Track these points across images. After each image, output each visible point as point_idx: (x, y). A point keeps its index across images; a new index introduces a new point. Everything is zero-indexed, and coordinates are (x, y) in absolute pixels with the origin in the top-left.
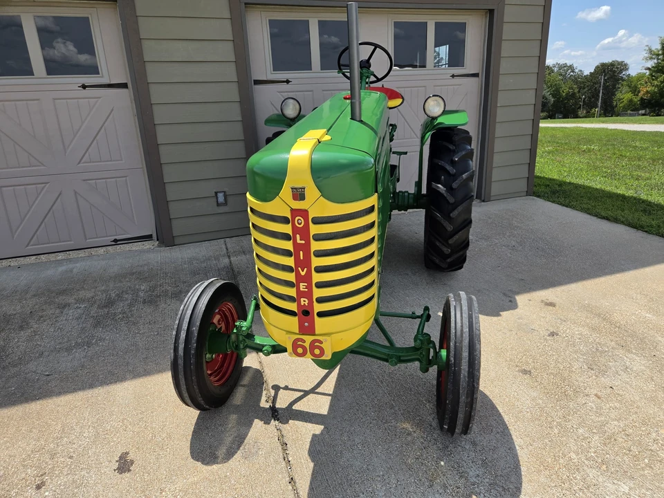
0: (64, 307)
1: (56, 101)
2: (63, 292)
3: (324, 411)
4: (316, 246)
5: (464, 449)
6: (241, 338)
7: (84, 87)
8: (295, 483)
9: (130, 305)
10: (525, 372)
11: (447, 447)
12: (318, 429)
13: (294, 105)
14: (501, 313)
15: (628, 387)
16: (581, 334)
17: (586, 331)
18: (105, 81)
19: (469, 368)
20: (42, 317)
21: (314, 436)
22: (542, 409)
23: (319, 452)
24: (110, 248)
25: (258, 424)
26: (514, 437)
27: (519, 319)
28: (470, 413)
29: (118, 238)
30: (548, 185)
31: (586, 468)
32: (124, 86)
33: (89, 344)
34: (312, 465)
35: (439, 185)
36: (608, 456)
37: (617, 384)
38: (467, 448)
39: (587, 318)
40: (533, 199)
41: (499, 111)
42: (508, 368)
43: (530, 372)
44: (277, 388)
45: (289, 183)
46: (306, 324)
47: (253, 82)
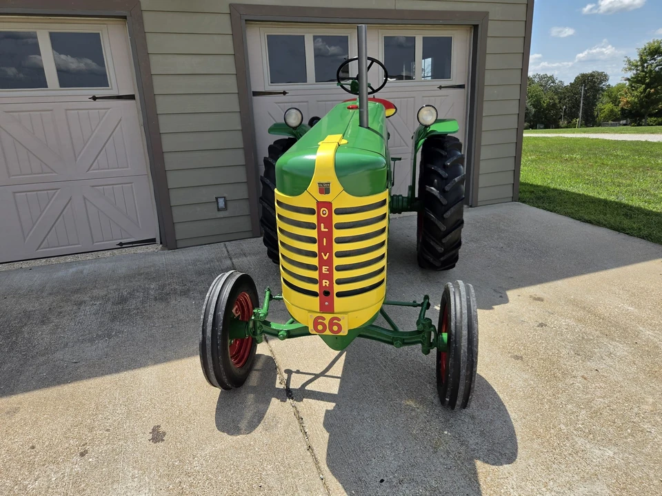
0: (81, 303)
1: (68, 111)
2: (77, 291)
3: (335, 391)
4: (337, 233)
5: (463, 422)
6: (258, 324)
7: (94, 98)
8: (312, 450)
9: (143, 302)
10: (517, 358)
11: (449, 420)
12: (331, 406)
13: (297, 114)
14: (494, 307)
15: (612, 369)
16: (568, 325)
17: (572, 322)
18: (114, 93)
19: (468, 344)
20: (61, 313)
21: (327, 411)
22: (533, 388)
23: (332, 425)
24: (115, 251)
25: (275, 402)
26: (509, 412)
27: (510, 312)
28: (470, 385)
29: (123, 241)
30: (533, 192)
31: (574, 437)
32: (132, 97)
33: (110, 336)
34: (327, 435)
35: (432, 188)
36: (594, 427)
37: (602, 367)
38: (467, 421)
39: (573, 310)
40: (519, 205)
41: (485, 120)
42: (501, 355)
43: (521, 357)
44: (289, 372)
45: (316, 179)
46: (326, 304)
47: (252, 93)
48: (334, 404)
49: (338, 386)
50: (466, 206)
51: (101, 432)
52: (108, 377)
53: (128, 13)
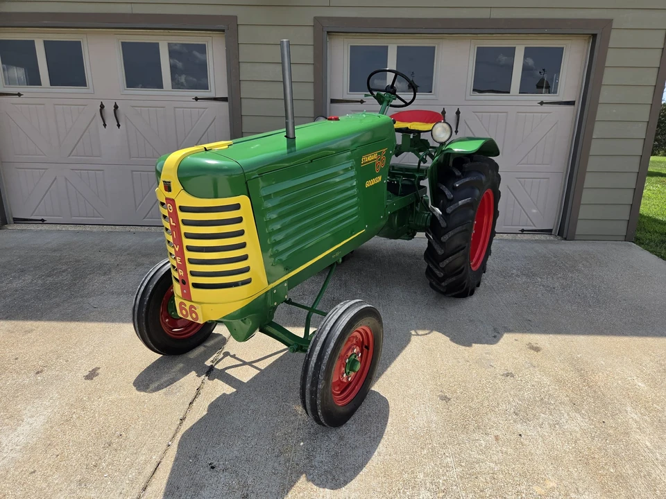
1: (177, 109)
3: (246, 380)
4: (184, 229)
5: (329, 439)
7: (197, 99)
8: (184, 421)
10: (445, 399)
11: (317, 434)
12: (229, 390)
14: (474, 345)
15: (540, 440)
16: (539, 382)
17: (547, 381)
18: (212, 95)
21: (224, 394)
23: (217, 406)
25: (192, 375)
26: (380, 445)
27: (487, 353)
31: (423, 489)
32: (225, 99)
34: (205, 413)
35: (437, 209)
36: (455, 487)
37: (530, 434)
38: (333, 439)
39: (563, 369)
40: (629, 246)
41: (594, 143)
42: (430, 391)
43: (449, 399)
45: (163, 178)
46: (185, 291)
47: (329, 101)
48: (235, 390)
49: (253, 376)
50: (559, 238)
51: (61, 361)
53: (226, 27)
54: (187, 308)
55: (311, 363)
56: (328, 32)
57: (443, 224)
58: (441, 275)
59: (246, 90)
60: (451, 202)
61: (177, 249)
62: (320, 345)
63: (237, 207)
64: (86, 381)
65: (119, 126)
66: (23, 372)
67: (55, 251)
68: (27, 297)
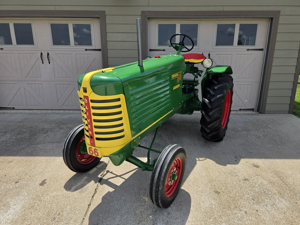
0: (61, 129)
1: (77, 55)
2: (64, 124)
3: (119, 184)
4: (93, 111)
5: (163, 214)
7: (86, 50)
8: (90, 206)
10: (217, 192)
11: (157, 212)
12: (111, 190)
14: (227, 165)
15: (267, 213)
16: (262, 183)
17: (265, 183)
18: (93, 48)
20: (53, 131)
23: (106, 198)
25: (92, 182)
26: (189, 217)
27: (233, 169)
32: (100, 50)
34: (100, 201)
35: (206, 100)
37: (262, 210)
38: (165, 214)
39: (272, 177)
40: (291, 116)
41: (273, 68)
42: (209, 189)
43: (219, 193)
44: (108, 172)
45: (82, 86)
46: (92, 142)
47: (149, 50)
48: (114, 190)
49: (122, 182)
50: (258, 113)
51: (27, 176)
52: (47, 157)
53: (100, 16)
54: (93, 150)
55: (156, 176)
56: (148, 18)
57: (210, 107)
58: (208, 131)
59: (110, 46)
60: (213, 96)
61: (89, 121)
62: (160, 168)
63: (119, 100)
64: (40, 186)
65: (49, 63)
66: (9, 182)
67: (20, 122)
68: (8, 145)
